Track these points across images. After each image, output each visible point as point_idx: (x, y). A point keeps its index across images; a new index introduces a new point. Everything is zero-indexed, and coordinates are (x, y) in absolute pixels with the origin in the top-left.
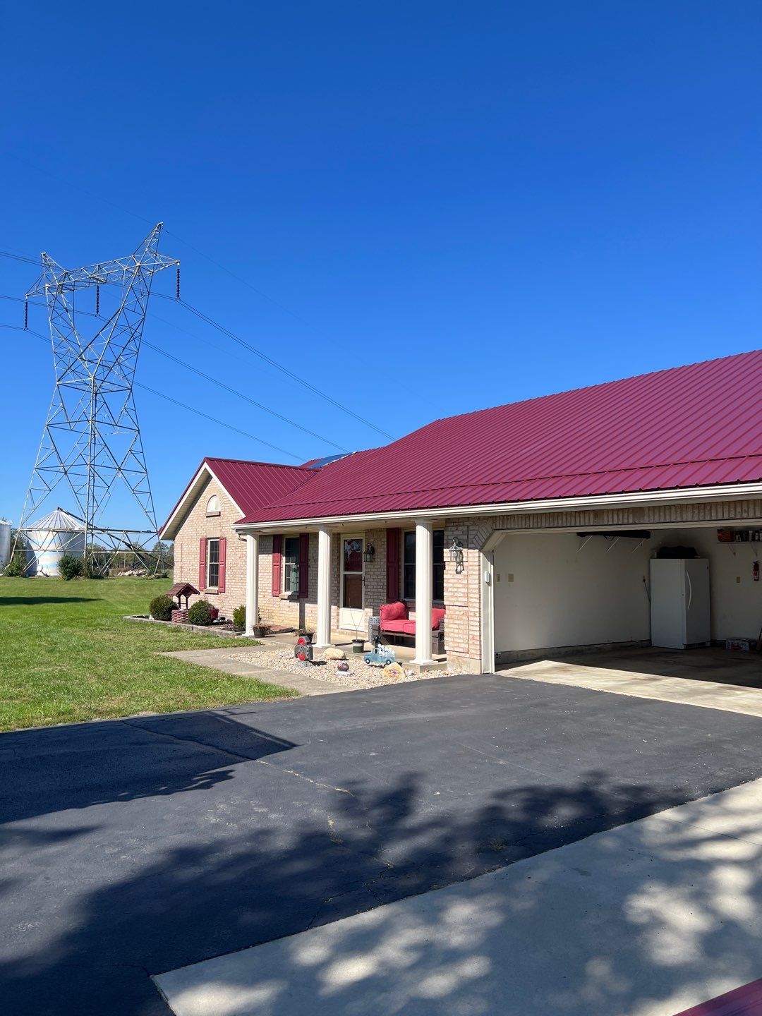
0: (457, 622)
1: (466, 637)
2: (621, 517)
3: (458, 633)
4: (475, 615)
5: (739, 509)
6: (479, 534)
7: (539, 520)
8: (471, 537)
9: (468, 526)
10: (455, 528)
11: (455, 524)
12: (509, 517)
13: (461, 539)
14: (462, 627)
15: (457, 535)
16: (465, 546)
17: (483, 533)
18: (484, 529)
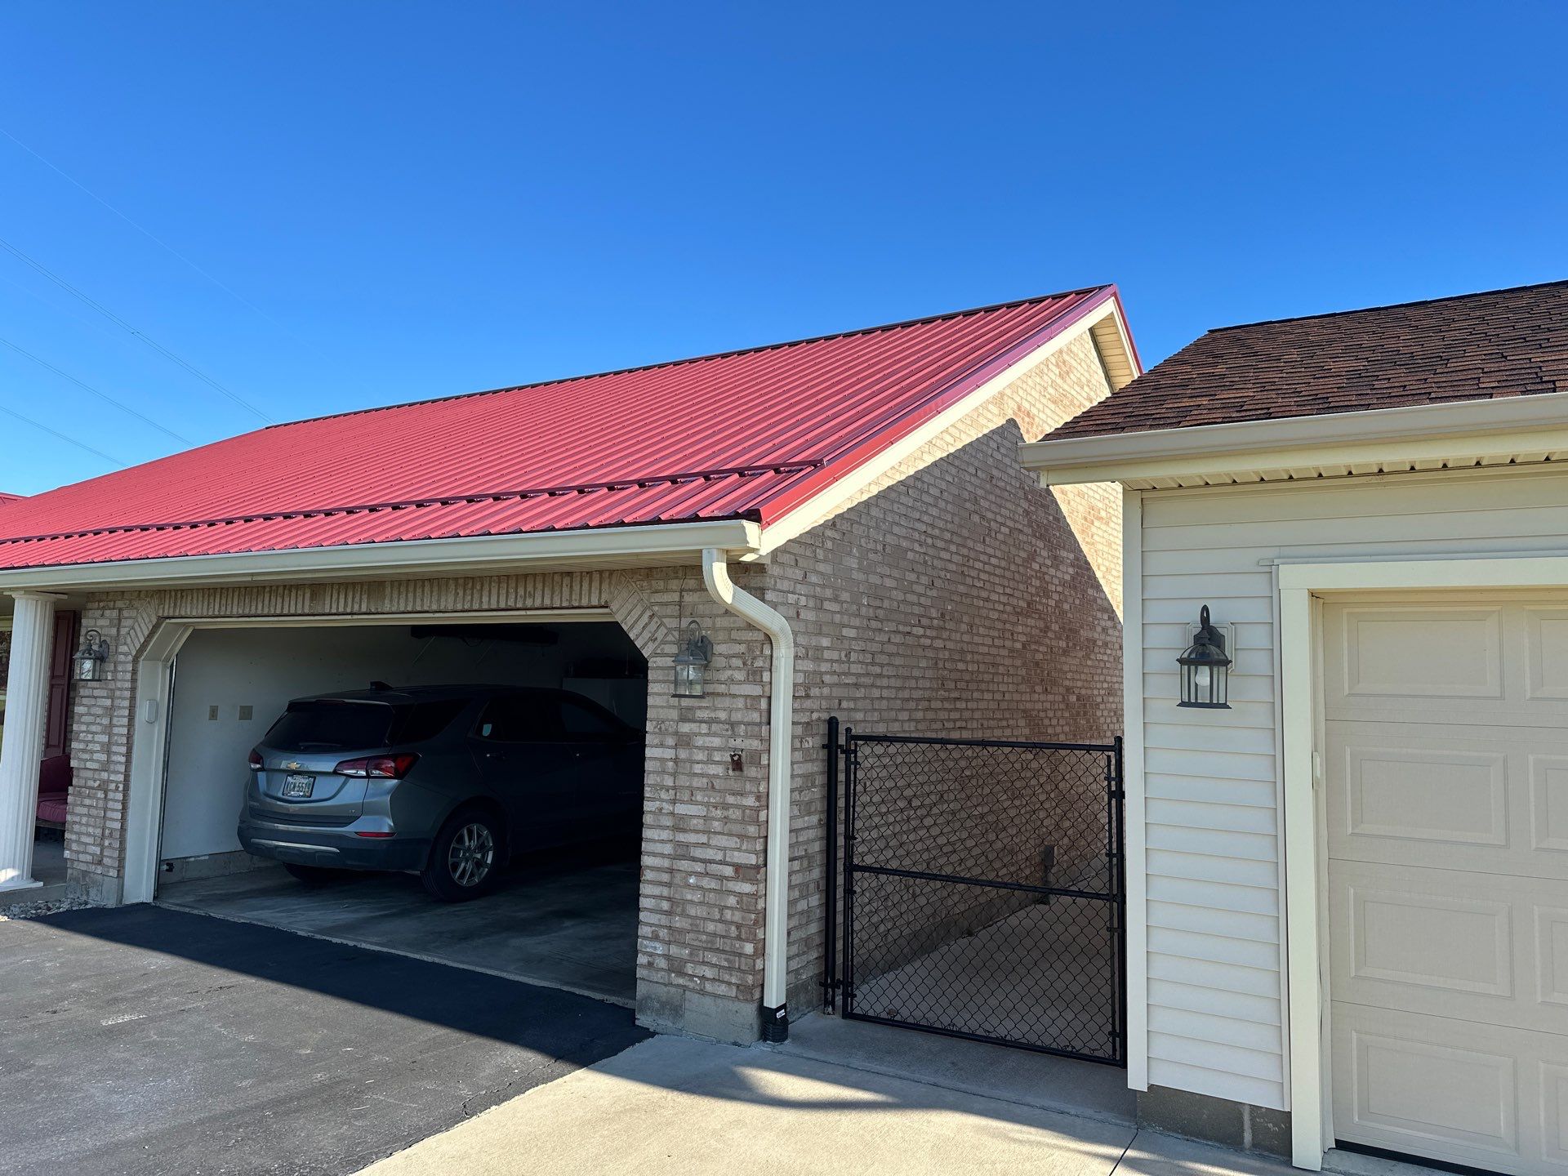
0: (87, 802)
1: (98, 831)
2: (350, 600)
3: (87, 825)
4: (117, 787)
5: (521, 591)
6: (136, 627)
7: (229, 602)
8: (123, 631)
9: (120, 610)
10: (100, 612)
11: (102, 604)
12: (184, 594)
13: (105, 635)
14: (94, 812)
15: (102, 627)
16: (112, 648)
17: (143, 625)
18: (145, 615)
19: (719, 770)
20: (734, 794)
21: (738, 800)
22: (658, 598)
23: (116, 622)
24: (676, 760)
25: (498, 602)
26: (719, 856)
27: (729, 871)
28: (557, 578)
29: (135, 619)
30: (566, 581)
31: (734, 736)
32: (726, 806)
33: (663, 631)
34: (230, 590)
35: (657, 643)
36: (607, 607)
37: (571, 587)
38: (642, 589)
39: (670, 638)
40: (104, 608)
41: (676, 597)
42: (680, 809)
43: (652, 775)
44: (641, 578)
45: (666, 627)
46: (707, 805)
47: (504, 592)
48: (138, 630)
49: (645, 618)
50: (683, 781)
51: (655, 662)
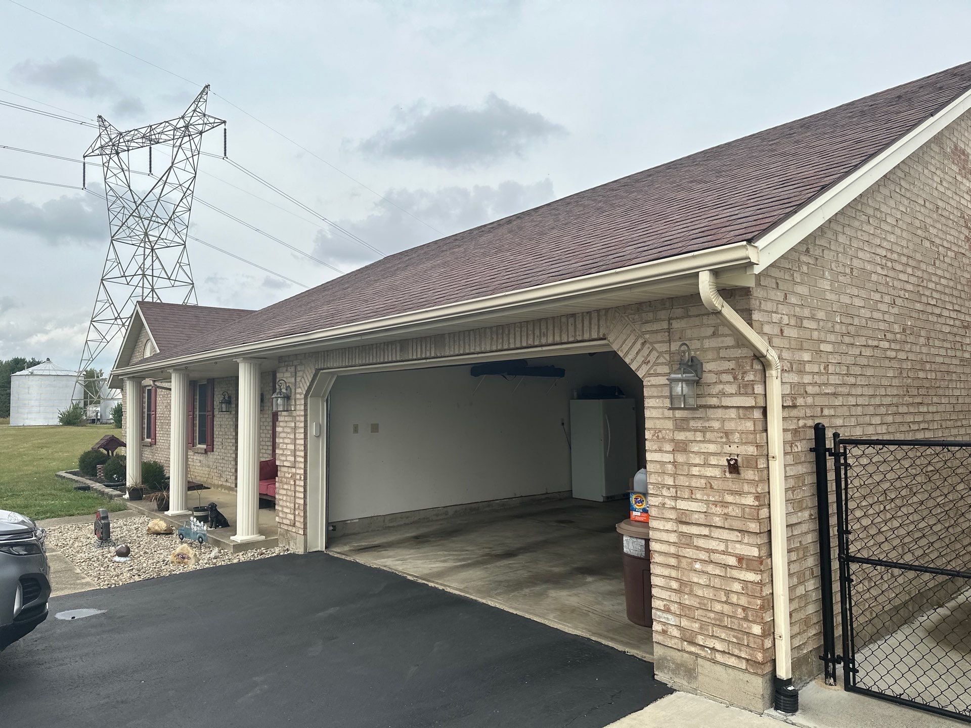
0: (286, 487)
1: (292, 505)
3: (286, 501)
4: (301, 478)
5: (537, 333)
8: (298, 379)
9: (295, 366)
10: (285, 369)
11: (286, 363)
12: (329, 353)
13: (289, 383)
14: (289, 493)
15: (287, 378)
16: (293, 391)
17: (307, 375)
18: (309, 369)
19: (717, 472)
20: (733, 493)
21: (737, 499)
22: (648, 327)
23: (294, 374)
24: (674, 463)
26: (722, 547)
27: (732, 561)
28: (564, 320)
29: (304, 371)
30: (571, 320)
31: (729, 443)
32: (725, 504)
33: (655, 354)
34: (354, 349)
35: (650, 365)
36: (605, 339)
38: (634, 322)
39: (661, 360)
40: (287, 366)
42: (682, 505)
43: (653, 475)
44: (633, 312)
45: (657, 351)
46: (707, 502)
47: (525, 334)
48: (306, 378)
49: (639, 345)
50: (682, 481)
51: (649, 381)
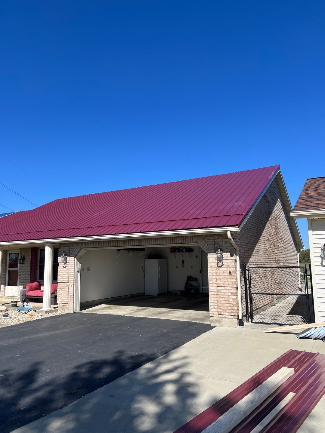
0: (63, 290)
1: (67, 296)
3: (64, 295)
4: (72, 286)
5: (176, 240)
6: (75, 250)
7: (101, 244)
8: (71, 251)
9: (70, 247)
10: (64, 247)
11: (64, 246)
14: (66, 292)
16: (68, 255)
17: (76, 250)
18: (77, 248)
19: (226, 274)
20: (230, 279)
21: (231, 280)
22: (209, 241)
23: (69, 249)
24: (216, 273)
25: (170, 242)
26: (227, 291)
27: (230, 294)
28: (185, 238)
31: (229, 268)
32: (228, 281)
33: (211, 247)
35: (209, 250)
36: (197, 243)
37: (188, 239)
38: (205, 239)
39: (212, 249)
41: (213, 240)
42: (218, 282)
43: (210, 276)
44: (205, 237)
46: (224, 281)
47: (172, 240)
49: (206, 245)
50: (218, 277)
51: (209, 254)
